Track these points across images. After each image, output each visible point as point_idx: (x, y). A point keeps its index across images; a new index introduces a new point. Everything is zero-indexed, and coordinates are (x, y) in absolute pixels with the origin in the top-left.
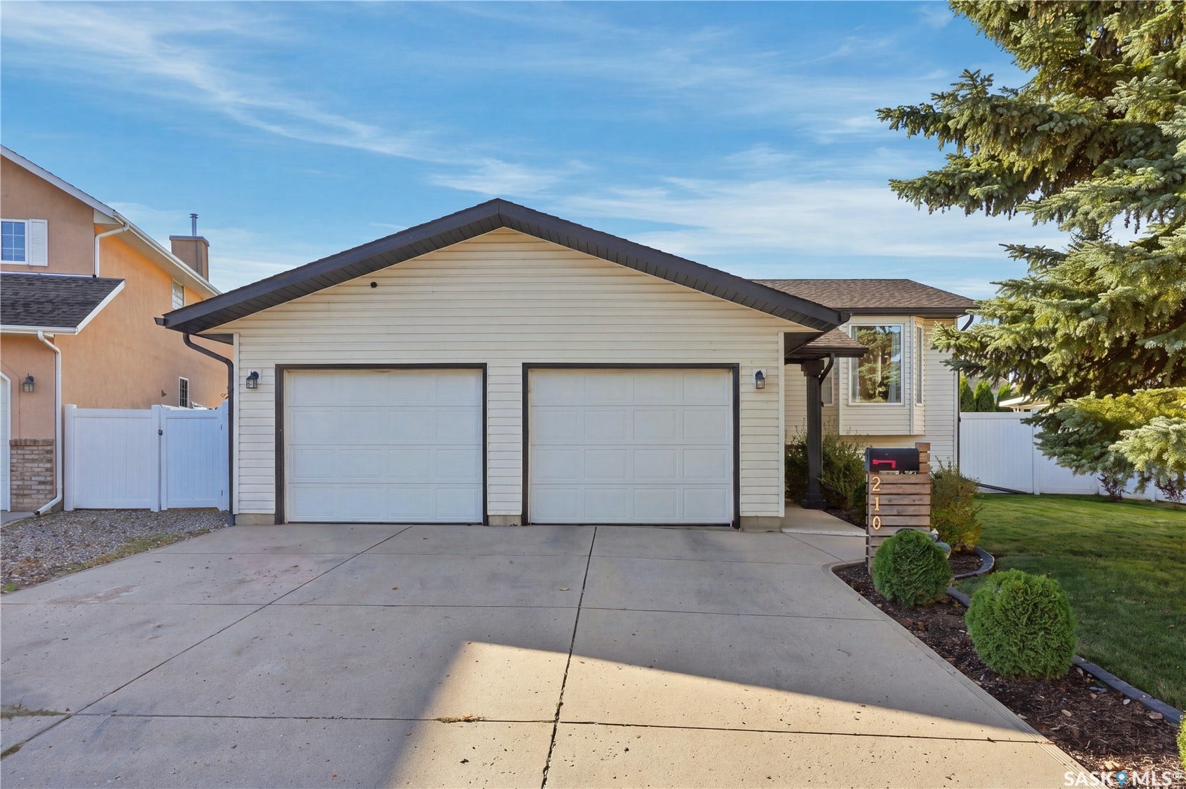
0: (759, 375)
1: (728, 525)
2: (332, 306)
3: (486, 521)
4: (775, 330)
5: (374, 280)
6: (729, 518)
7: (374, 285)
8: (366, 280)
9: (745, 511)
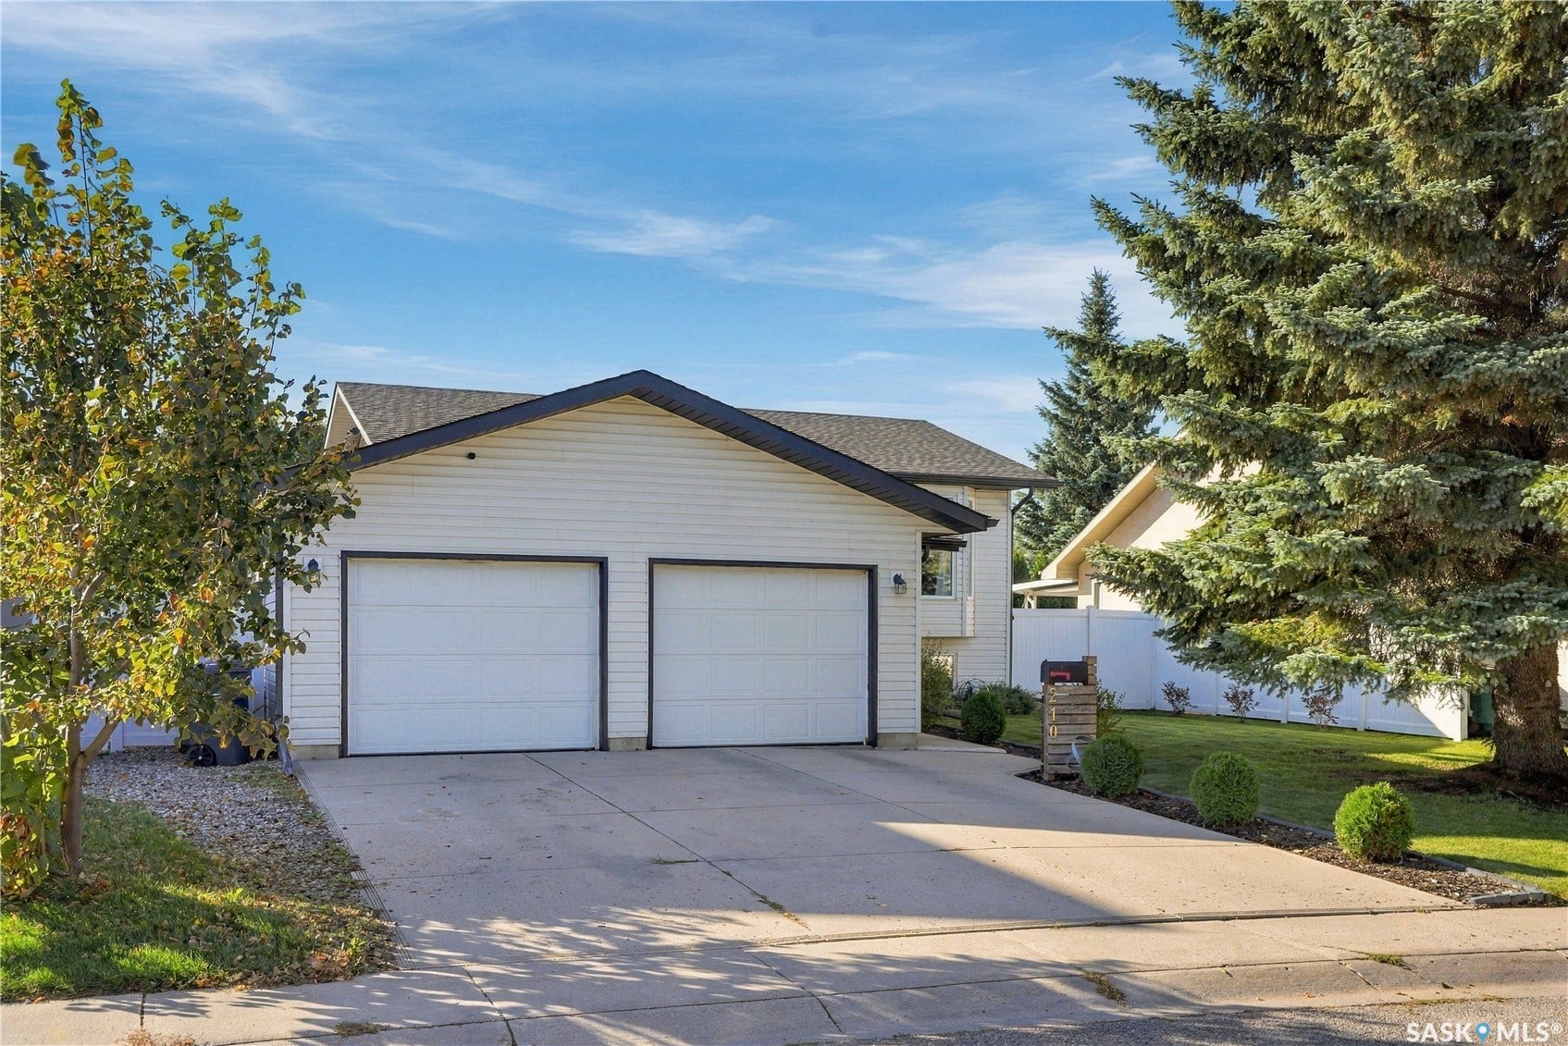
0: (898, 580)
1: (862, 743)
2: (417, 480)
3: (604, 745)
4: (912, 529)
5: (473, 450)
6: (862, 735)
7: (472, 456)
8: (462, 448)
9: (883, 726)
